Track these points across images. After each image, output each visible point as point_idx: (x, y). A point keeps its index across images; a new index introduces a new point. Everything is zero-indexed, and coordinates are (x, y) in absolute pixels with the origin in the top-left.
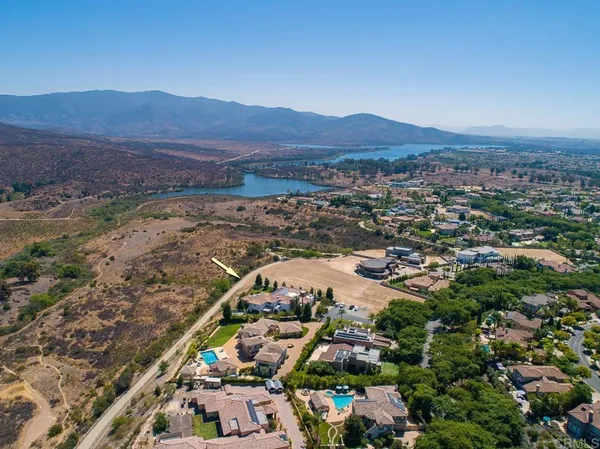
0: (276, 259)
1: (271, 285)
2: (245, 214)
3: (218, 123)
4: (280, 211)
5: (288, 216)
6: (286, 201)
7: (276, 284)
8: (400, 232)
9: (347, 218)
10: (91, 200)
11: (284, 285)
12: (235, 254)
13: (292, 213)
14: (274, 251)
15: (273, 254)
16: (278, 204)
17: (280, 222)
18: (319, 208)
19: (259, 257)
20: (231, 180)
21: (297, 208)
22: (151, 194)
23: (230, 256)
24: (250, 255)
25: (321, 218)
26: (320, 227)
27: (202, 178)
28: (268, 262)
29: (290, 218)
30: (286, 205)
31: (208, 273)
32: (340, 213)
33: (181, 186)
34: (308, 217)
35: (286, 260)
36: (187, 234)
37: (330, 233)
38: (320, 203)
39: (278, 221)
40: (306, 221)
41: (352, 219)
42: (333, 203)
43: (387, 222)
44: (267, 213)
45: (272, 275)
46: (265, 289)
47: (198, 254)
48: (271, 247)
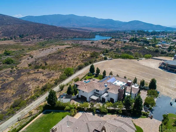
0: (105, 59)
1: (101, 73)
2: (94, 44)
3: (89, 24)
4: (108, 43)
5: (111, 45)
6: (110, 40)
7: (104, 73)
8: (169, 51)
9: (137, 46)
10: (41, 40)
11: (111, 74)
12: (84, 56)
13: (113, 44)
14: (104, 55)
15: (104, 56)
16: (107, 41)
17: (108, 47)
18: (125, 42)
19: (96, 58)
20: (91, 36)
21: (115, 42)
22: (62, 39)
23: (81, 57)
24: (92, 57)
25: (126, 46)
26: (126, 49)
27: (81, 35)
28: (101, 60)
29: (112, 46)
30: (110, 41)
31: (68, 64)
32: (134, 44)
33: (74, 37)
34: (120, 46)
35: (111, 59)
36: (67, 49)
37: (131, 51)
38: (125, 40)
39: (107, 47)
40: (119, 47)
41: (140, 46)
42: (130, 40)
43: (160, 47)
44: (102, 44)
45: (103, 66)
46: (96, 76)
47: (66, 56)
48: (103, 53)
